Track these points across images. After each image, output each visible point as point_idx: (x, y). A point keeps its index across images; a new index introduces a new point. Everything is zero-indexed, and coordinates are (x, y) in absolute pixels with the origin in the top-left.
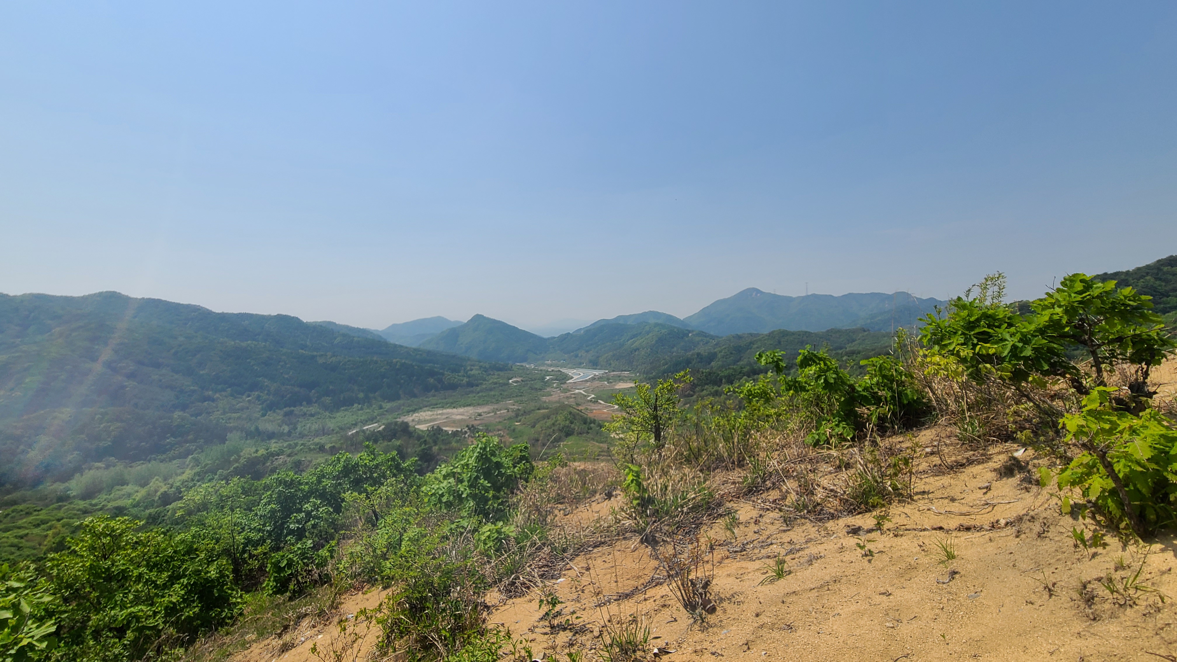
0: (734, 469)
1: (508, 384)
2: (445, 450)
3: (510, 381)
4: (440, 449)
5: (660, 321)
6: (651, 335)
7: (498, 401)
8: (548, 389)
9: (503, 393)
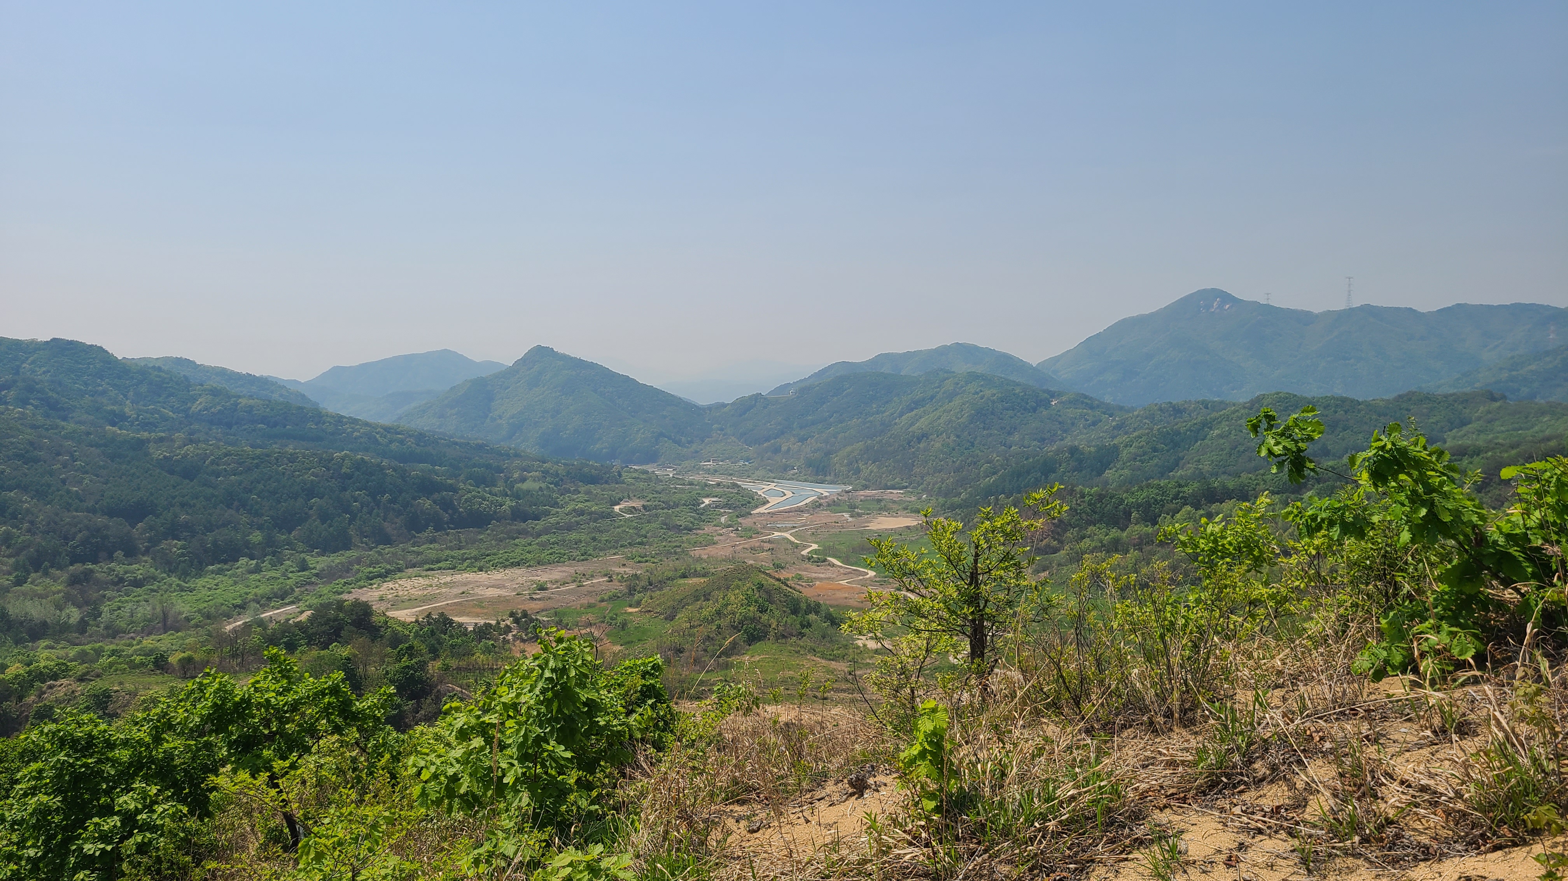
0: (1171, 730)
1: (610, 515)
2: (459, 669)
3: (617, 508)
4: (446, 668)
5: (980, 369)
6: (957, 401)
7: (585, 556)
8: (708, 529)
9: (597, 535)
